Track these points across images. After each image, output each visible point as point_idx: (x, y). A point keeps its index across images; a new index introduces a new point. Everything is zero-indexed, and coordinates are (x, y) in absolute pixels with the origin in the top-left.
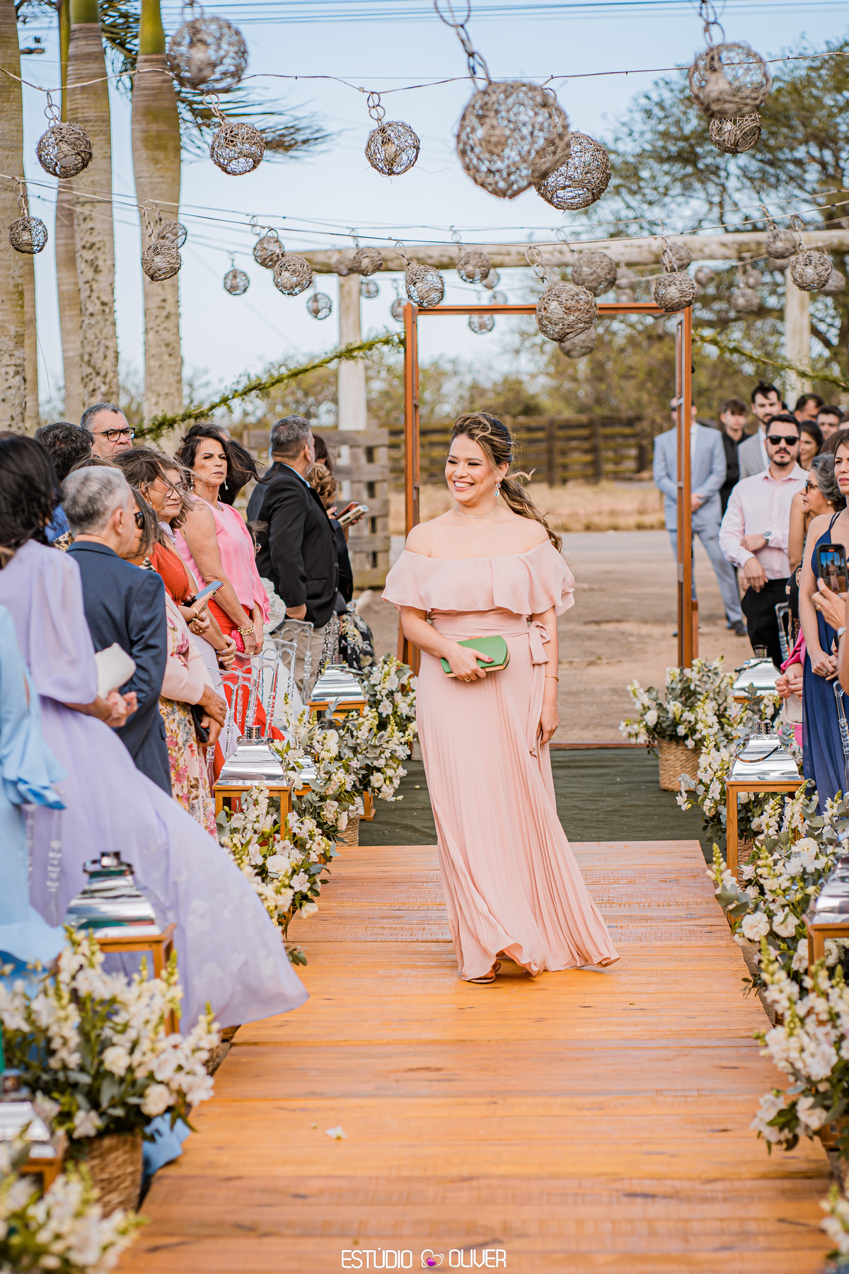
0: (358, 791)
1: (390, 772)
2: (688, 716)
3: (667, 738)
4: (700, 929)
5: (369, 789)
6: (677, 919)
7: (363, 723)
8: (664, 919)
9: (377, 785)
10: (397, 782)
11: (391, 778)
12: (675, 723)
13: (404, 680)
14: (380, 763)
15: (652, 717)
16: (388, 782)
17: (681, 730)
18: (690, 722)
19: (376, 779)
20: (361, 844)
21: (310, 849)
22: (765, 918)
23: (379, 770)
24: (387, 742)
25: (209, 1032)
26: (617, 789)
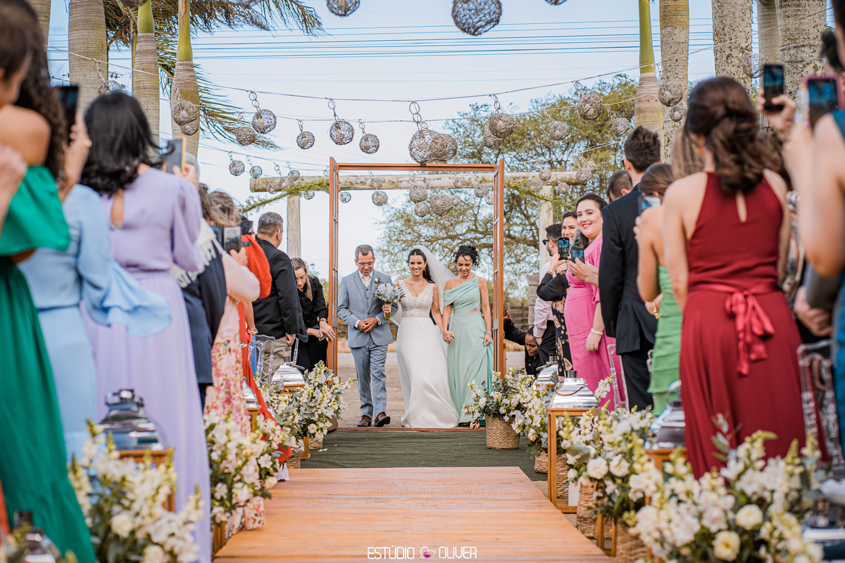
0: (300, 435)
1: (321, 425)
2: (505, 401)
3: (492, 415)
4: (532, 505)
5: (308, 435)
6: (516, 500)
7: (303, 392)
8: (508, 500)
9: (312, 432)
10: (325, 431)
11: (322, 429)
12: (498, 406)
13: (329, 378)
14: (316, 418)
15: (482, 402)
16: (319, 431)
17: (502, 410)
18: (506, 405)
19: (312, 428)
20: (301, 468)
21: (272, 440)
22: (605, 462)
23: (314, 422)
24: (320, 404)
25: (197, 508)
26: (460, 447)
